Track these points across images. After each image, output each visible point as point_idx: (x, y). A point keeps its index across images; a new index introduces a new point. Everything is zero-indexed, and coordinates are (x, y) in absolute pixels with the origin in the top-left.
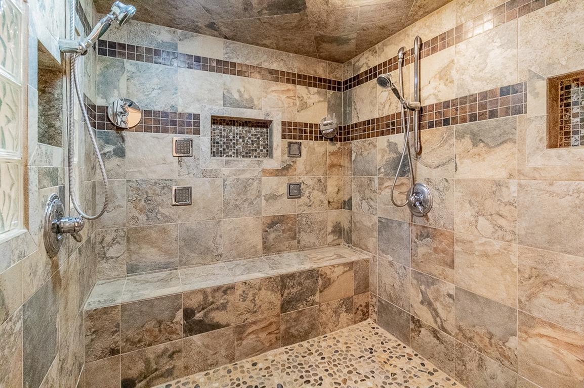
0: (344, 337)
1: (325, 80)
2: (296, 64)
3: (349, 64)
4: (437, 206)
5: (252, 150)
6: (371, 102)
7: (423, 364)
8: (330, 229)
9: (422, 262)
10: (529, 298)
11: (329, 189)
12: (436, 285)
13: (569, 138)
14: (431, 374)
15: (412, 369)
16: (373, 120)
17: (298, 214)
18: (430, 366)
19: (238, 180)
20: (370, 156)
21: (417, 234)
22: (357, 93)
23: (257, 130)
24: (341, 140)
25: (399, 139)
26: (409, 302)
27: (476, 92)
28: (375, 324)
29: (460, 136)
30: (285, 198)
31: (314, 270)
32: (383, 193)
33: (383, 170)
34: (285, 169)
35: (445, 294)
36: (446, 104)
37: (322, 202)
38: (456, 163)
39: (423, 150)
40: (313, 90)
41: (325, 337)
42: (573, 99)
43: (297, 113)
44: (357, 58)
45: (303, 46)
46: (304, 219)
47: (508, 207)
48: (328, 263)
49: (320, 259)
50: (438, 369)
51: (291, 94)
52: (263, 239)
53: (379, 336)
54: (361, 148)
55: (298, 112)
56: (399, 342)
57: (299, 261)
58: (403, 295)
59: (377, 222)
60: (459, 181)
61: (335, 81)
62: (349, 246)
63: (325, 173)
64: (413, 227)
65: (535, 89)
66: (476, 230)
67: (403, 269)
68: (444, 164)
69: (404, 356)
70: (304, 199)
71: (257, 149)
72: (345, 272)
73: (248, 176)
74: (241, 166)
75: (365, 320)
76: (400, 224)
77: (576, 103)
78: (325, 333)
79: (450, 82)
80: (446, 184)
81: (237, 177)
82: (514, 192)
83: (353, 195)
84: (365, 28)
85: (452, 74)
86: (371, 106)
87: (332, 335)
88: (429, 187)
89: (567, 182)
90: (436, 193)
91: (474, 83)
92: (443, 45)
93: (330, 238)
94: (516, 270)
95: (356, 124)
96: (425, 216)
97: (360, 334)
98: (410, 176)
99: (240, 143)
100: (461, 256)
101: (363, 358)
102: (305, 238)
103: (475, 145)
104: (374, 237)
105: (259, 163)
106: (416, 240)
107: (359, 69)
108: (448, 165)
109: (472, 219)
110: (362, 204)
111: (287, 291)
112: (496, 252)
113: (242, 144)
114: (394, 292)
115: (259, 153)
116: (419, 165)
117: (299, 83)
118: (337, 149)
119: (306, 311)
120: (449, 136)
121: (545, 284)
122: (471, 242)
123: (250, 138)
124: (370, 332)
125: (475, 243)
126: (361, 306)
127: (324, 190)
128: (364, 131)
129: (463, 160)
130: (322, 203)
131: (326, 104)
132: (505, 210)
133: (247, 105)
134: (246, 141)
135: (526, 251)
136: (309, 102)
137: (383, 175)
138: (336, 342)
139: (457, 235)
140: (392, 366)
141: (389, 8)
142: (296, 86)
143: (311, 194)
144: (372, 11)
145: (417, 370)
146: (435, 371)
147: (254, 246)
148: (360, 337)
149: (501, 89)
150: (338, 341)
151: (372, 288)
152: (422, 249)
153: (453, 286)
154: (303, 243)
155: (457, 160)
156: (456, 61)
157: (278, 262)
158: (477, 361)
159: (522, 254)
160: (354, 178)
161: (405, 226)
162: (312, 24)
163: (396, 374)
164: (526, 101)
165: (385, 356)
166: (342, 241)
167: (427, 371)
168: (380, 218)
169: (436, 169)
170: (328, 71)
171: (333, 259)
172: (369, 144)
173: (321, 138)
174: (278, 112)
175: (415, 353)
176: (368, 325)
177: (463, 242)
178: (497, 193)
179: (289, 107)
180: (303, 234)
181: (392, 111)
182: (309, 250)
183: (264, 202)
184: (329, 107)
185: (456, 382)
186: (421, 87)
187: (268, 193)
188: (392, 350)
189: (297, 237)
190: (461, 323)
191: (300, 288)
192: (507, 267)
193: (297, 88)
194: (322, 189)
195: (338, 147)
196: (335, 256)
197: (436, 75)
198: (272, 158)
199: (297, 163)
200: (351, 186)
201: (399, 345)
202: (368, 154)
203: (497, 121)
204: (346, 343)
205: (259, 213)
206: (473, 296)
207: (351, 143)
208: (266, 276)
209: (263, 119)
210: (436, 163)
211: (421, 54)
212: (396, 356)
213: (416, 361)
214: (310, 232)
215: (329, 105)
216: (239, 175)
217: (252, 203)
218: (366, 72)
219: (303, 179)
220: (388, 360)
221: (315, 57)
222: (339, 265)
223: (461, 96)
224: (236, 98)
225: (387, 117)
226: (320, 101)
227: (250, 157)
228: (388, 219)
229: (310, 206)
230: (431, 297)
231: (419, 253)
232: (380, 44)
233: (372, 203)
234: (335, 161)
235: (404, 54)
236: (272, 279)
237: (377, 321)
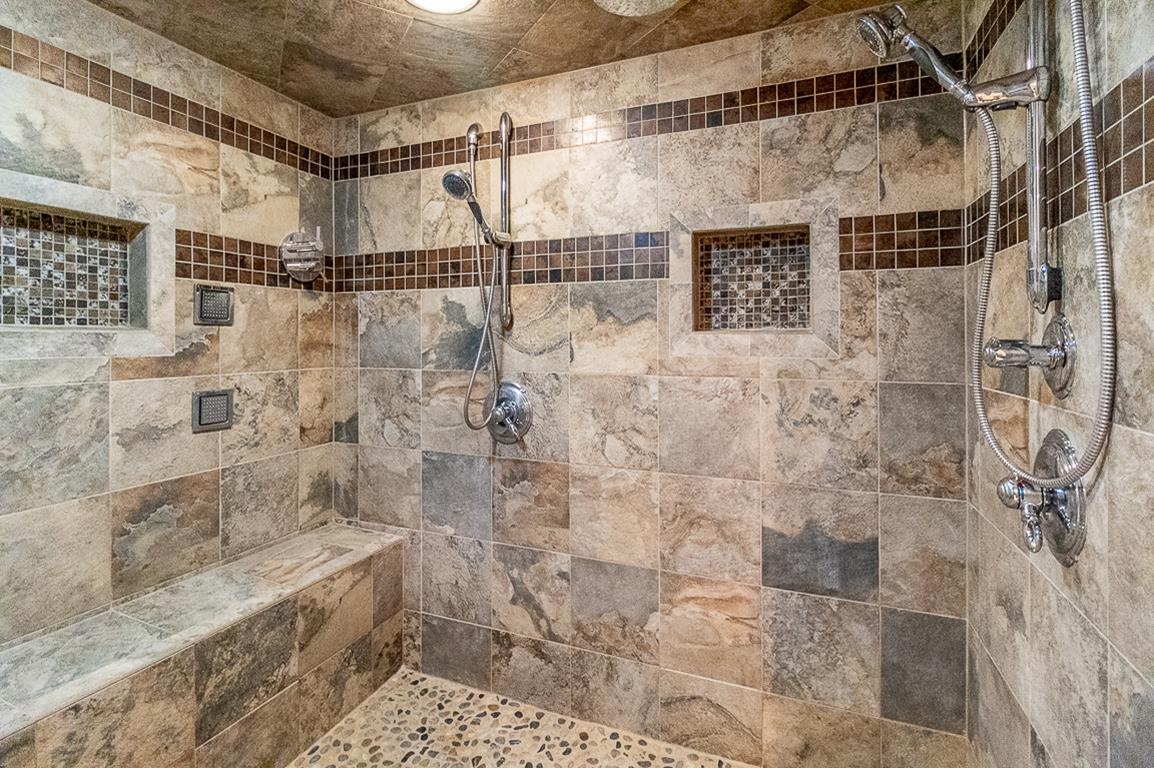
0: (358, 731)
1: (294, 146)
2: (219, 91)
3: (350, 124)
4: (540, 421)
5: (70, 303)
6: (407, 216)
7: (519, 714)
8: (304, 492)
9: (513, 526)
10: (674, 549)
11: (305, 400)
12: (538, 561)
13: (710, 317)
14: (535, 725)
15: (504, 732)
16: (411, 254)
17: (224, 470)
18: (530, 711)
19: (17, 396)
20: (403, 326)
21: (505, 477)
22: (373, 190)
23: (88, 246)
24: (329, 288)
25: (468, 297)
26: (489, 607)
27: (601, 234)
28: (416, 673)
29: (578, 302)
30: (187, 433)
31: (287, 601)
32: (433, 402)
33: (433, 356)
34: (187, 357)
35: (555, 573)
36: (555, 245)
37: (285, 430)
38: (571, 348)
39: (515, 322)
40: (265, 163)
41: (313, 751)
42: (714, 265)
43: (222, 214)
44: (370, 116)
45: (246, 52)
46: (240, 480)
47: (648, 418)
48: (316, 575)
49: (291, 571)
50: (543, 711)
51: (205, 162)
52: (114, 556)
53: (430, 695)
54: (382, 309)
55: (224, 210)
56: (471, 690)
57: (235, 588)
58: (476, 597)
59: (420, 461)
60: (576, 378)
61: (318, 154)
62: (349, 523)
63: (294, 364)
64: (496, 463)
65: (679, 244)
66: (603, 458)
67: (477, 546)
68: (551, 349)
69: (485, 713)
70: (241, 430)
71: (89, 301)
72: (356, 583)
73: (60, 381)
74: (30, 352)
75: (395, 672)
76: (470, 461)
77: (717, 271)
78: (313, 740)
79: (562, 209)
80: (555, 382)
81: (17, 386)
82: (654, 394)
83: (361, 408)
84: (407, 63)
85: (565, 196)
86: (405, 223)
87: (331, 737)
88: (525, 388)
89: (714, 378)
90: (539, 399)
91: (599, 219)
92: (549, 141)
93: (305, 513)
94: (657, 511)
95: (368, 257)
96: (520, 441)
97: (391, 706)
98: (490, 368)
99: (23, 281)
100: (580, 504)
101: (412, 757)
102: (242, 526)
103: (601, 319)
104: (414, 494)
105: (101, 342)
106: (502, 488)
107: (378, 140)
108: (559, 351)
109: (597, 439)
110: (383, 426)
111: (214, 680)
112: (632, 488)
113: (30, 282)
114: (458, 594)
115: (93, 313)
116: (507, 348)
117: (228, 140)
118: (320, 307)
119: (266, 710)
120: (560, 300)
121: (691, 524)
122: (596, 477)
123: (59, 267)
124: (411, 693)
125: (602, 478)
126: (387, 645)
127: (290, 402)
128: (389, 273)
129: (582, 342)
130: (286, 434)
131: (296, 202)
132: (643, 423)
133: (57, 169)
134: (44, 275)
135: (670, 480)
136: (255, 192)
137: (432, 366)
138: (343, 752)
139: (574, 468)
140: (470, 744)
141: (467, 45)
142: (218, 147)
143: (260, 416)
144: (434, 37)
145: (512, 729)
146: (540, 716)
147: (81, 587)
148: (392, 714)
149: (638, 235)
150: (347, 747)
151: (409, 599)
152: (514, 502)
153: (567, 557)
154: (235, 540)
155: (574, 342)
156: (570, 176)
157: (173, 609)
158: (604, 670)
159: (664, 486)
160: (363, 373)
161: (481, 465)
162: (292, 12)
163: (481, 758)
164: (668, 260)
165: (451, 731)
166: (333, 514)
167: (529, 724)
168: (427, 453)
169: (538, 357)
170: (300, 125)
171: (325, 562)
172: (402, 302)
173: (285, 281)
174: (164, 204)
175: (502, 698)
176: (403, 681)
177: (582, 479)
178: (633, 397)
179: (198, 195)
180: (237, 517)
181: (454, 242)
182: (253, 552)
183: (116, 453)
184: (303, 212)
185: (574, 720)
186: (512, 207)
187: (134, 423)
188: (461, 711)
189: (221, 527)
190: (580, 617)
191: (249, 658)
192: (645, 509)
193: (222, 151)
194: (287, 401)
195: (323, 303)
196: (326, 554)
197: (538, 191)
198: (144, 325)
199: (221, 340)
200: (356, 389)
201: (471, 695)
202: (399, 322)
203: (632, 284)
204: (366, 742)
205: (99, 484)
206: (598, 566)
207: (355, 296)
208: (147, 661)
209: (116, 216)
210: (539, 346)
211: (512, 146)
212: (470, 720)
213: (508, 712)
214: (256, 509)
215: (302, 205)
216: (23, 378)
217: (74, 459)
218: (394, 152)
219: (237, 381)
220: (460, 736)
221: (271, 85)
222: (342, 572)
223: (578, 236)
224: (12, 140)
225: (444, 252)
226: (280, 194)
227: (60, 321)
228: (445, 454)
229: (257, 444)
230: (530, 586)
231: (507, 510)
232: (426, 103)
233: (408, 424)
234: (317, 334)
235: (479, 137)
236: (171, 664)
237: (420, 665)
